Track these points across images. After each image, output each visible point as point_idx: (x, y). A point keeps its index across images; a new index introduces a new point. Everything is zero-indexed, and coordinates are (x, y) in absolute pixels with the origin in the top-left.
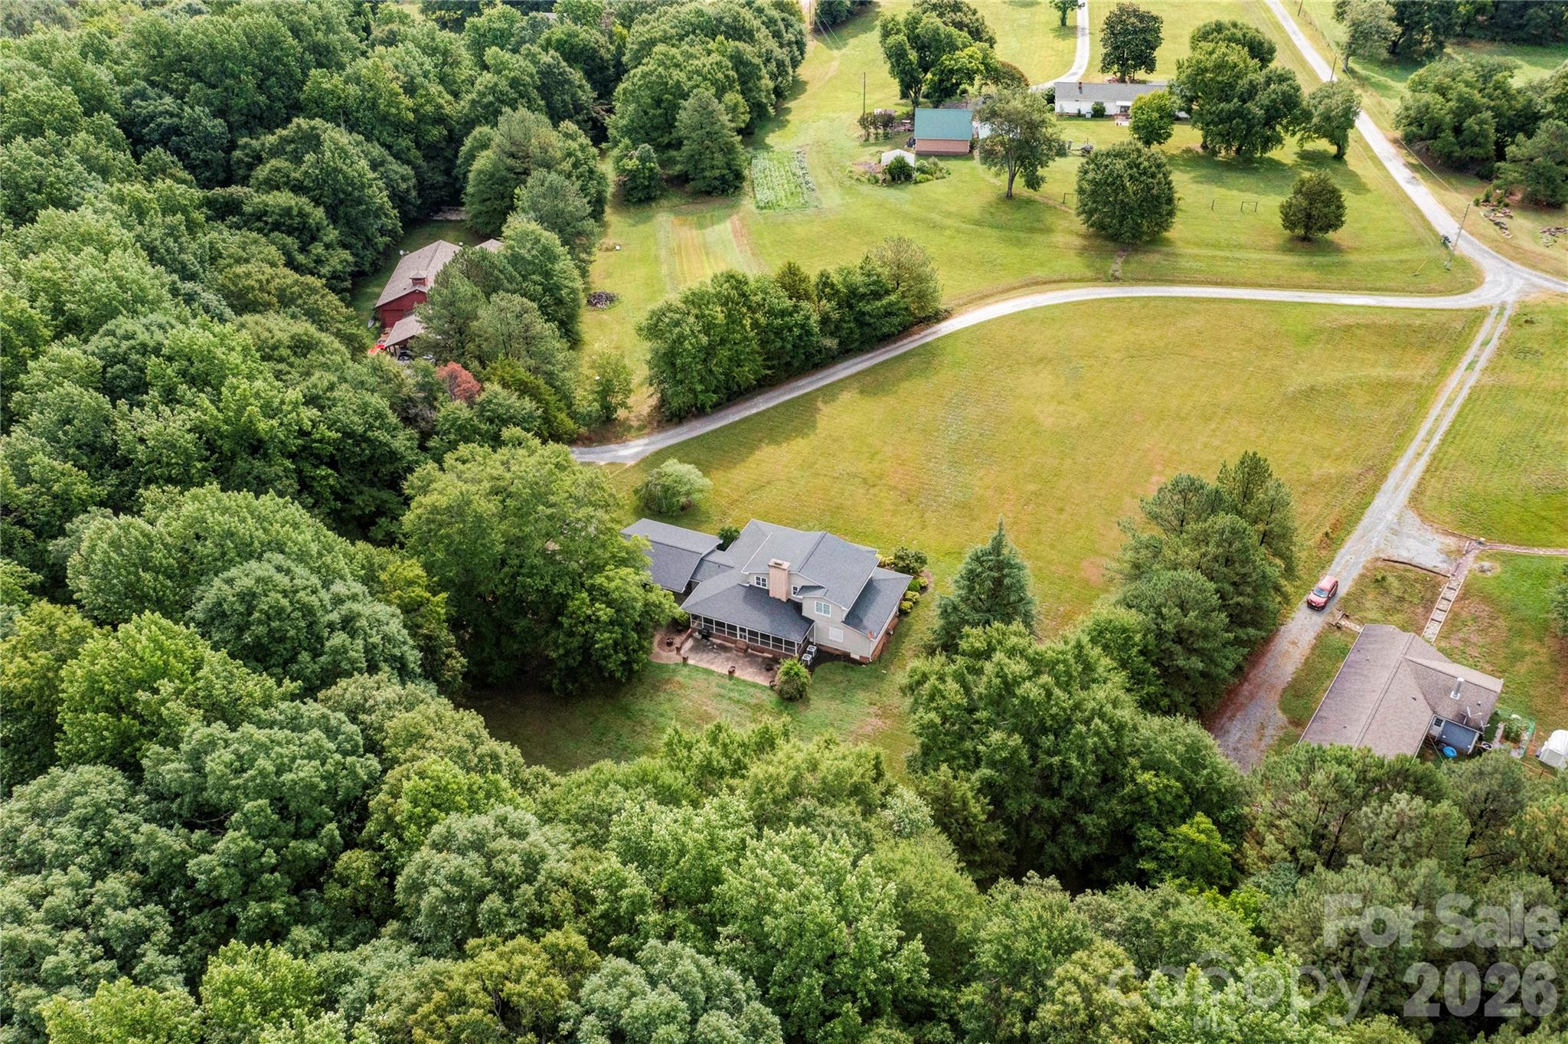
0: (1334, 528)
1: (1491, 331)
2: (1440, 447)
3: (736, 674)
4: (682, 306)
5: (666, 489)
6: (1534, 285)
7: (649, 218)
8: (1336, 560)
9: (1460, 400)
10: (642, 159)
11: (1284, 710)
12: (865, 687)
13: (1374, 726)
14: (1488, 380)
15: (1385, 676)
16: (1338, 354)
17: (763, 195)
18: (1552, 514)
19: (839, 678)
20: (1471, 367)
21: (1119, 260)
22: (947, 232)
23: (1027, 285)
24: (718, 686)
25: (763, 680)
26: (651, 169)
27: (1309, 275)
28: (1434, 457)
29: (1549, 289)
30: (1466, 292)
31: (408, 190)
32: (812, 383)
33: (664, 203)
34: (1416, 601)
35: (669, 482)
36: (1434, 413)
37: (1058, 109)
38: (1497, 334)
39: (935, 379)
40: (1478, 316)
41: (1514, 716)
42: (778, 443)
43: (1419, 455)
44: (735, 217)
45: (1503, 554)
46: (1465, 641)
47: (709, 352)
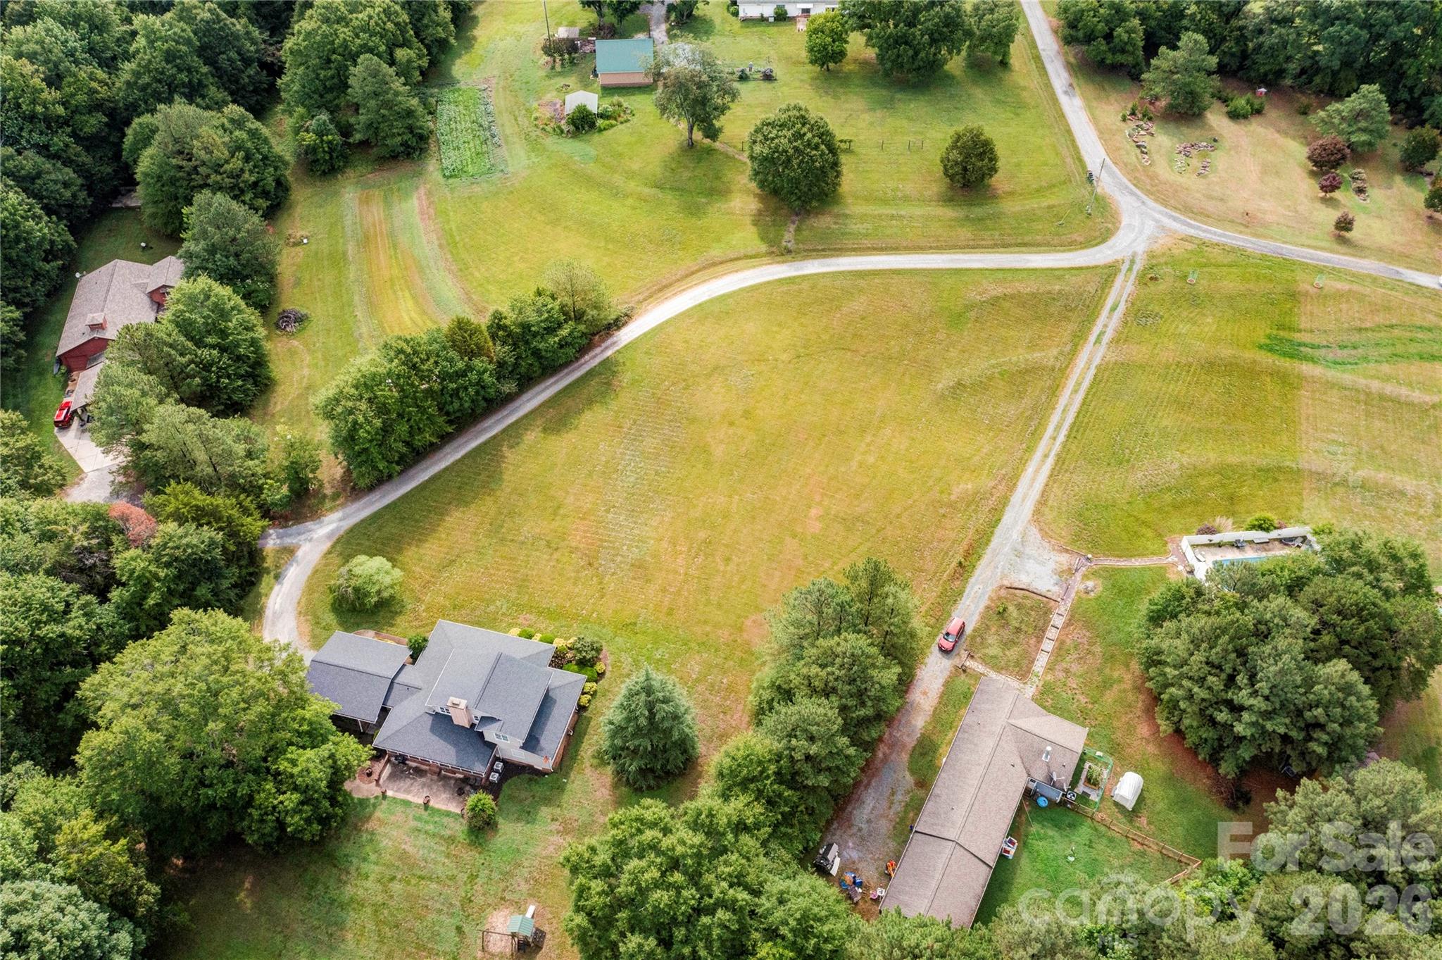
0: (967, 555)
1: (1122, 290)
2: (1064, 445)
3: (431, 804)
4: (353, 391)
5: (357, 590)
6: (1163, 228)
7: (336, 193)
8: (967, 591)
9: (1086, 384)
10: (320, 134)
11: (912, 772)
12: (548, 801)
13: (976, 806)
14: (1112, 357)
15: (990, 743)
16: (983, 335)
17: (451, 158)
18: (1150, 517)
19: (523, 795)
20: (1098, 341)
21: (792, 228)
22: (630, 201)
23: (704, 268)
24: (415, 819)
25: (454, 808)
26: (330, 142)
27: (965, 233)
28: (1059, 456)
29: (1176, 232)
30: (1104, 241)
31: (74, 196)
32: (499, 421)
33: (351, 173)
34: (1031, 631)
35: (359, 582)
36: (1063, 401)
37: (741, 14)
38: (1124, 299)
39: (614, 405)
40: (1109, 272)
41: (1099, 753)
42: (467, 504)
43: (1046, 456)
44: (422, 191)
45: (1105, 569)
46: (1067, 671)
47: (386, 430)
